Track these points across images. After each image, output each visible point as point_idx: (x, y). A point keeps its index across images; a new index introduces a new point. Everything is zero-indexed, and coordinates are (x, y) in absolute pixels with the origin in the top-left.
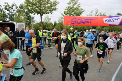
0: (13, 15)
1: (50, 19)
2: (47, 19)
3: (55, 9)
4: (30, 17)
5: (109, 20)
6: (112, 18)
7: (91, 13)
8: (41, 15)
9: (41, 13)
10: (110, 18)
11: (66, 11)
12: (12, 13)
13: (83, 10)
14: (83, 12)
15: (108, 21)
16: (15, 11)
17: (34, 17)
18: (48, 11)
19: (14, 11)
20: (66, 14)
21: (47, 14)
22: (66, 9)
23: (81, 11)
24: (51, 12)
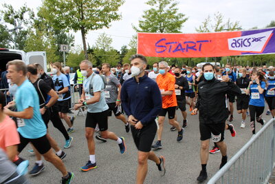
0: (25, 33)
1: (110, 41)
2: (104, 41)
3: (116, 17)
4: (65, 37)
5: (240, 42)
6: (248, 37)
7: (206, 23)
8: (84, 33)
9: (82, 29)
10: (244, 38)
11: (144, 20)
12: (22, 30)
13: (184, 18)
14: (185, 21)
15: (238, 45)
16: (29, 25)
17: (73, 38)
18: (100, 22)
19: (26, 23)
20: (144, 28)
21: (96, 28)
22: (144, 17)
23: (180, 20)
24: (106, 24)
